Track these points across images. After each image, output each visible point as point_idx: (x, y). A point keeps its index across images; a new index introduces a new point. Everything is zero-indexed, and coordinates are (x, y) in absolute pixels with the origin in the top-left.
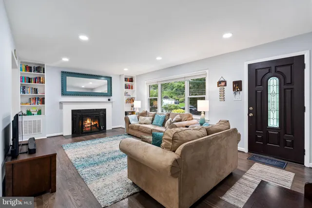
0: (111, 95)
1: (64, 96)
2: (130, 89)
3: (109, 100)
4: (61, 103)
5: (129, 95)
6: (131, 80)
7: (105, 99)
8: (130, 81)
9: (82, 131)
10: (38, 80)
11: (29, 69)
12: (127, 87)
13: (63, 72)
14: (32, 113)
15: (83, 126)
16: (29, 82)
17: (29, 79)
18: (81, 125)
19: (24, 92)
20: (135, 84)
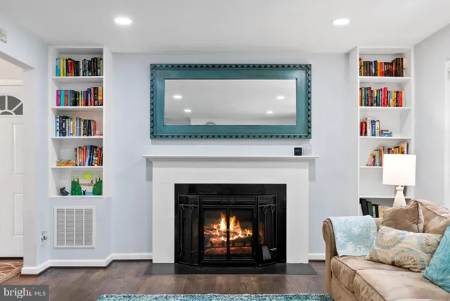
0: (308, 135)
1: (156, 141)
2: (386, 104)
3: (298, 152)
4: (150, 162)
5: (382, 133)
6: (396, 67)
7: (284, 149)
8: (388, 73)
9: (201, 255)
10: (94, 96)
11: (72, 67)
12: (369, 98)
13: (154, 67)
14: (83, 188)
15: (202, 239)
16: (75, 103)
17: (76, 94)
18: (196, 233)
19: (63, 131)
20: (410, 82)
